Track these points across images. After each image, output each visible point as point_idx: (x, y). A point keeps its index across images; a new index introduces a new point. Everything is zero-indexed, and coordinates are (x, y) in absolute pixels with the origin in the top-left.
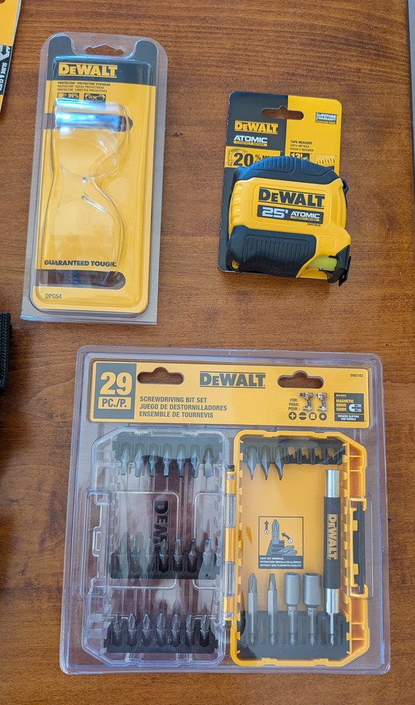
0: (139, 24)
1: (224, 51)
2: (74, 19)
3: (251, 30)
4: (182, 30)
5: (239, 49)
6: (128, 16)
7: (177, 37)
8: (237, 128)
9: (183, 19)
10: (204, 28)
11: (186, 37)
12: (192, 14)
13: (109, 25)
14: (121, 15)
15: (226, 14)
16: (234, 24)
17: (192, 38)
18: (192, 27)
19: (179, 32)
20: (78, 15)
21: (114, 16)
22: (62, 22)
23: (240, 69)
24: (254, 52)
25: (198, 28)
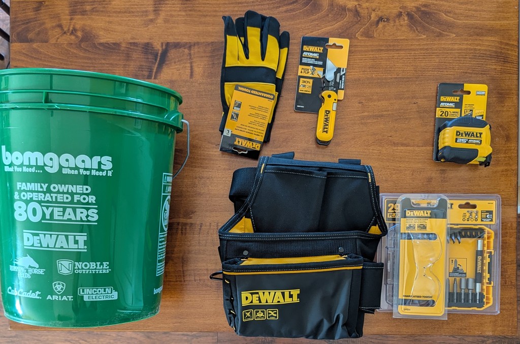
0: (399, 54)
1: (435, 64)
2: (371, 53)
3: (448, 53)
4: (417, 55)
5: (442, 63)
6: (393, 50)
7: (415, 58)
8: (441, 100)
9: (417, 50)
10: (427, 53)
11: (419, 58)
12: (421, 47)
13: (385, 55)
14: (391, 50)
15: (436, 46)
16: (440, 51)
17: (422, 58)
18: (421, 53)
19: (416, 56)
20: (372, 51)
21: (387, 50)
22: (366, 55)
23: (443, 71)
24: (449, 63)
25: (424, 53)
